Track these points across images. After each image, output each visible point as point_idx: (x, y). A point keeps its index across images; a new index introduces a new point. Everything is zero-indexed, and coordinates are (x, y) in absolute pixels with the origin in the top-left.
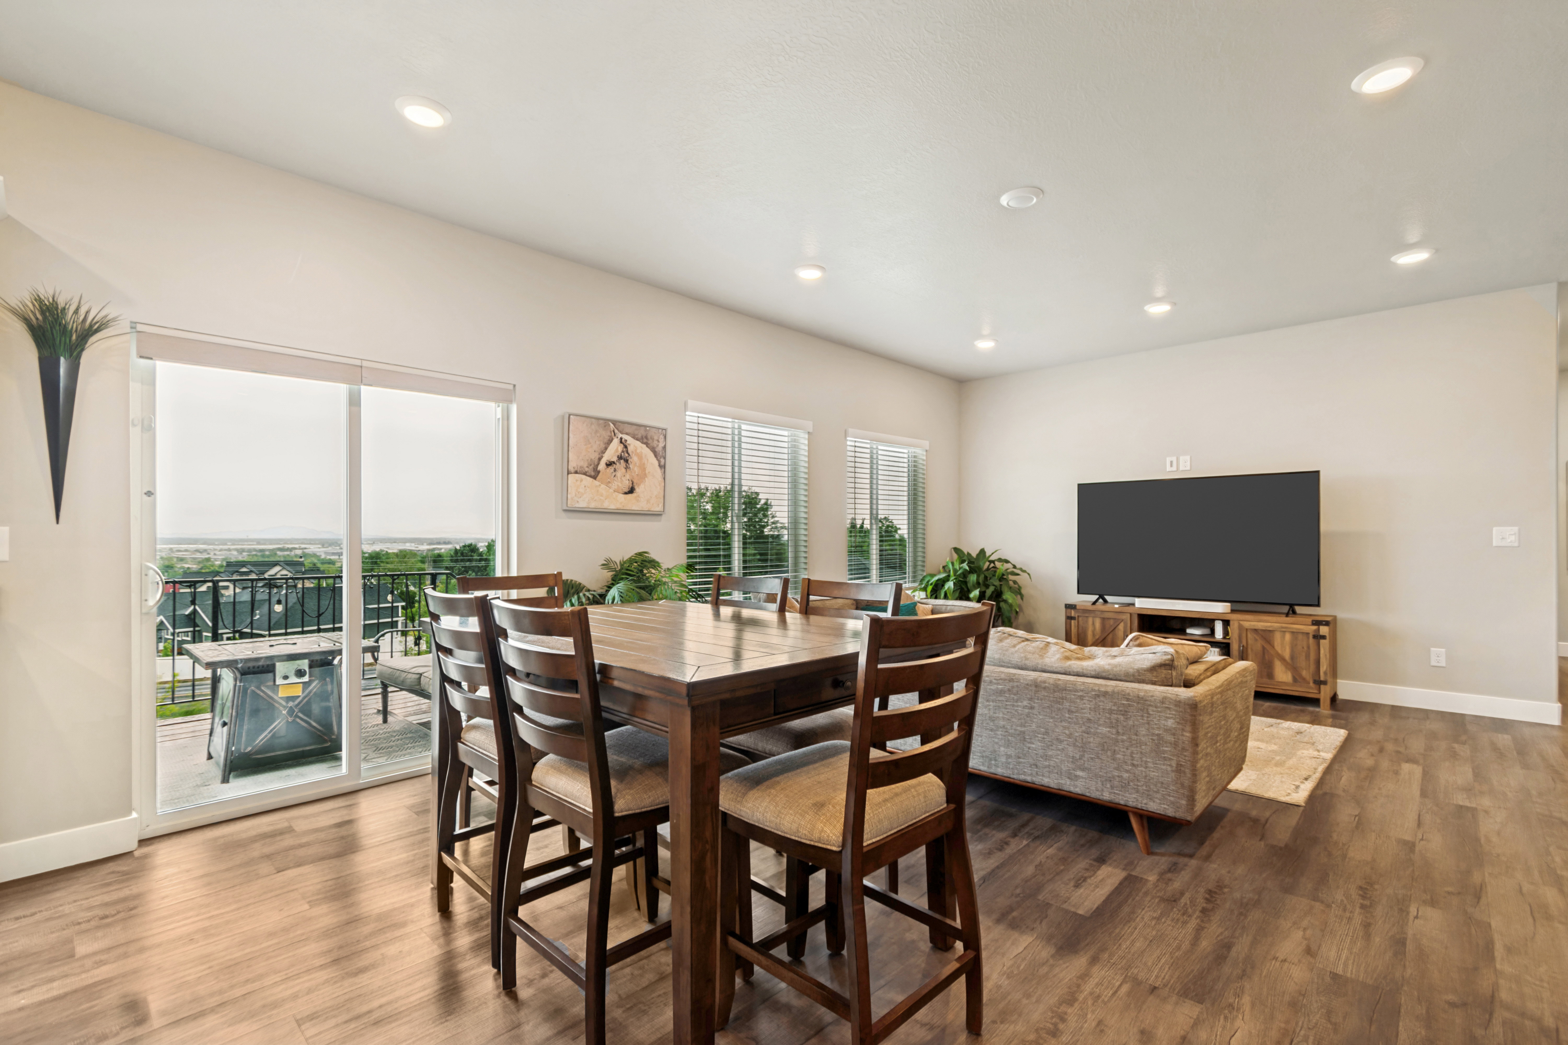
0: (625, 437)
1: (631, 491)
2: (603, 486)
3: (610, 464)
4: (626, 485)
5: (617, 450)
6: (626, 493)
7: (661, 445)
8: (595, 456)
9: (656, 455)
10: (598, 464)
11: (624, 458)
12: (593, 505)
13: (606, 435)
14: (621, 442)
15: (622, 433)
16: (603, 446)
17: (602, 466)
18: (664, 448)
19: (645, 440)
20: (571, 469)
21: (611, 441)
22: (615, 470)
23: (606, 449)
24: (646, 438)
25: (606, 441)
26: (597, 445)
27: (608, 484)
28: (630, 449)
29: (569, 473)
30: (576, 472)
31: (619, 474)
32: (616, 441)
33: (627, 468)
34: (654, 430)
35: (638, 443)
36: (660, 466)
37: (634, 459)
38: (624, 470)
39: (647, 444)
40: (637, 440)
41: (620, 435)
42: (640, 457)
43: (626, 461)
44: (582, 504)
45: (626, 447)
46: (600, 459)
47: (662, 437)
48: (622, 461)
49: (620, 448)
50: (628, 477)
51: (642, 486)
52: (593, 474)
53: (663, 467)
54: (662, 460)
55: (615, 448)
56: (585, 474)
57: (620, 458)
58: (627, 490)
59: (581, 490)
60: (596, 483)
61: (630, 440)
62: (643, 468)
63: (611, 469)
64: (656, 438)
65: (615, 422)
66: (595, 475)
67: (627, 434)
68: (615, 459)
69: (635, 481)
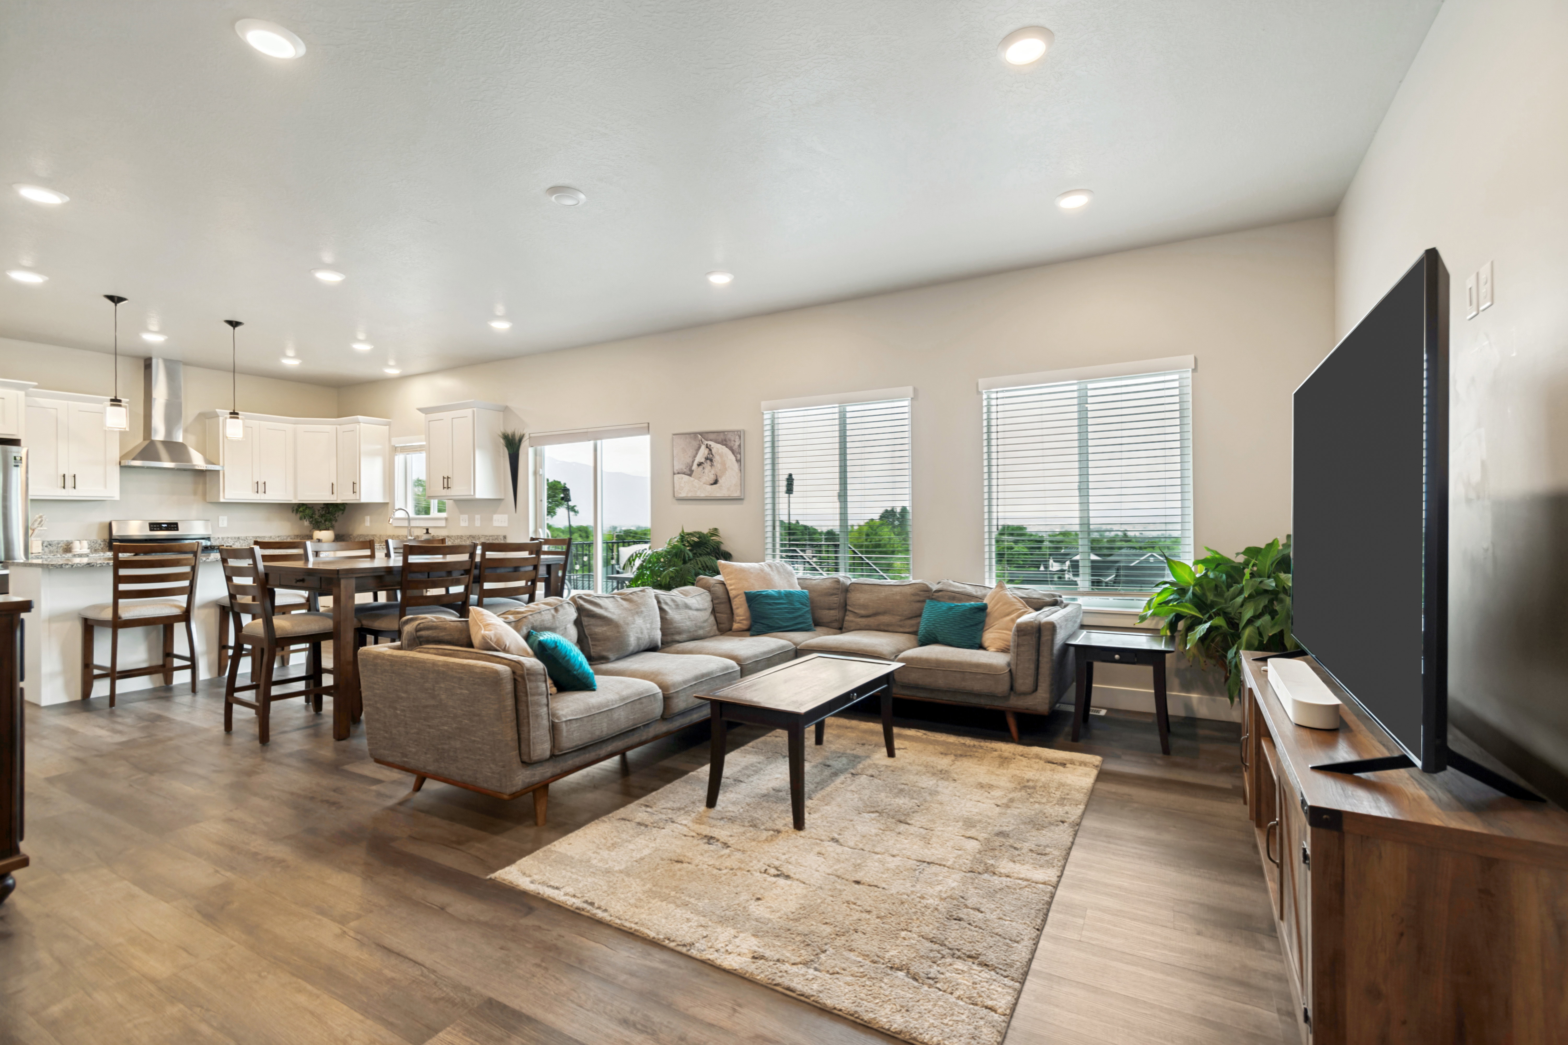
0: (709, 443)
1: (716, 482)
2: (696, 481)
3: (700, 464)
4: (712, 478)
5: (704, 454)
6: (712, 484)
7: (737, 444)
8: (689, 460)
9: (733, 452)
10: (692, 465)
11: (710, 459)
12: (690, 495)
13: (695, 444)
14: (707, 447)
15: (707, 440)
16: (695, 452)
17: (695, 467)
18: (740, 446)
19: (724, 443)
20: (676, 472)
21: (699, 448)
22: (704, 468)
23: (697, 454)
24: (725, 440)
25: (696, 448)
26: (691, 452)
27: (699, 479)
28: (714, 451)
29: (674, 474)
30: (678, 473)
31: (706, 471)
32: (703, 447)
33: (712, 466)
34: (731, 433)
35: (719, 446)
36: (737, 460)
37: (717, 458)
38: (710, 467)
39: (726, 446)
40: (719, 443)
41: (706, 442)
42: (721, 456)
43: (711, 460)
44: (683, 495)
45: (710, 450)
46: (693, 462)
47: (737, 437)
48: (708, 461)
49: (707, 451)
50: (713, 472)
51: (724, 478)
52: (689, 473)
53: (738, 461)
54: (738, 456)
55: (703, 452)
56: (684, 473)
57: (707, 459)
58: (712, 482)
59: (682, 485)
60: (692, 479)
61: (712, 444)
62: (724, 464)
63: (701, 467)
64: (733, 439)
65: (701, 434)
66: (690, 473)
67: (711, 440)
68: (703, 460)
69: (718, 475)
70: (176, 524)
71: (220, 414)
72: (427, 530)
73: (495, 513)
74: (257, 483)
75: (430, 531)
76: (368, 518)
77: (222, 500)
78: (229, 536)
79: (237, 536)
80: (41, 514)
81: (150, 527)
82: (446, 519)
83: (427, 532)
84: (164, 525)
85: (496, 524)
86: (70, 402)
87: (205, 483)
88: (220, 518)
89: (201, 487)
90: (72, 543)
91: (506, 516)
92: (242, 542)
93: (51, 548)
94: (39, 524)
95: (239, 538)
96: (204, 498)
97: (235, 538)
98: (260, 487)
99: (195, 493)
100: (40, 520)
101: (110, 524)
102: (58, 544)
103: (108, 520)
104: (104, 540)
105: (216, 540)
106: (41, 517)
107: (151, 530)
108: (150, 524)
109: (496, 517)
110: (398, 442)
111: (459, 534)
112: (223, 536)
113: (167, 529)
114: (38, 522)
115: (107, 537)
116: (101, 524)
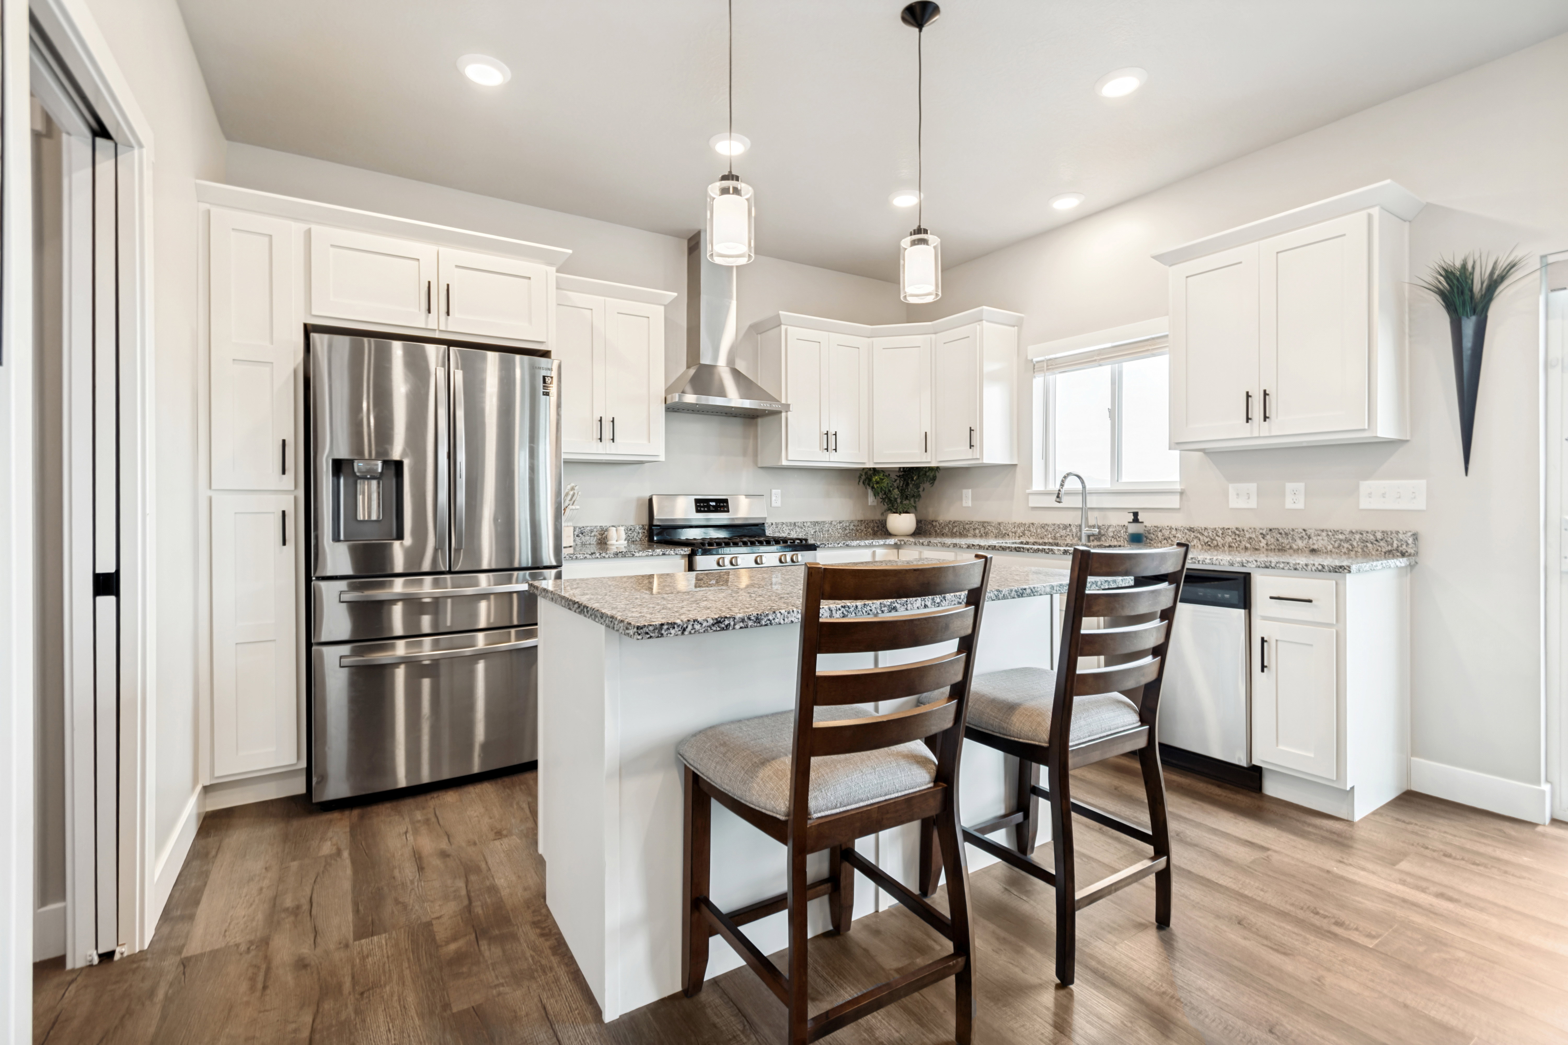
70: (726, 501)
71: (783, 321)
72: (1136, 515)
73: (1367, 476)
74: (827, 434)
75: (1140, 518)
76: (967, 493)
77: (784, 463)
78: (784, 521)
79: (793, 521)
80: (573, 484)
81: (697, 507)
82: (1182, 493)
83: (1136, 520)
84: (712, 504)
85: (1364, 504)
86: (607, 299)
87: (756, 437)
88: (774, 491)
89: (751, 442)
90: (607, 530)
91: (1421, 484)
92: (798, 530)
93: (583, 538)
94: (571, 500)
95: (795, 523)
96: (755, 462)
97: (791, 523)
98: (830, 441)
99: (745, 454)
100: (571, 493)
101: (650, 501)
102: (592, 531)
103: (647, 495)
104: (643, 527)
105: (769, 526)
106: (573, 489)
107: (698, 511)
108: (697, 501)
109: (1365, 486)
110: (1036, 353)
111: (1232, 525)
112: (778, 521)
113: (717, 509)
114: (569, 497)
115: (645, 521)
116: (639, 499)
